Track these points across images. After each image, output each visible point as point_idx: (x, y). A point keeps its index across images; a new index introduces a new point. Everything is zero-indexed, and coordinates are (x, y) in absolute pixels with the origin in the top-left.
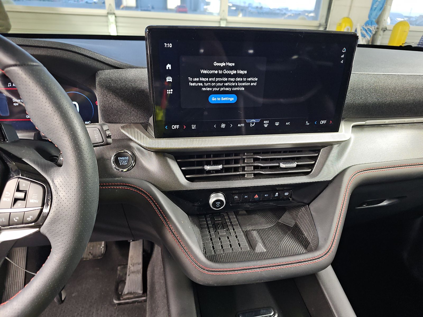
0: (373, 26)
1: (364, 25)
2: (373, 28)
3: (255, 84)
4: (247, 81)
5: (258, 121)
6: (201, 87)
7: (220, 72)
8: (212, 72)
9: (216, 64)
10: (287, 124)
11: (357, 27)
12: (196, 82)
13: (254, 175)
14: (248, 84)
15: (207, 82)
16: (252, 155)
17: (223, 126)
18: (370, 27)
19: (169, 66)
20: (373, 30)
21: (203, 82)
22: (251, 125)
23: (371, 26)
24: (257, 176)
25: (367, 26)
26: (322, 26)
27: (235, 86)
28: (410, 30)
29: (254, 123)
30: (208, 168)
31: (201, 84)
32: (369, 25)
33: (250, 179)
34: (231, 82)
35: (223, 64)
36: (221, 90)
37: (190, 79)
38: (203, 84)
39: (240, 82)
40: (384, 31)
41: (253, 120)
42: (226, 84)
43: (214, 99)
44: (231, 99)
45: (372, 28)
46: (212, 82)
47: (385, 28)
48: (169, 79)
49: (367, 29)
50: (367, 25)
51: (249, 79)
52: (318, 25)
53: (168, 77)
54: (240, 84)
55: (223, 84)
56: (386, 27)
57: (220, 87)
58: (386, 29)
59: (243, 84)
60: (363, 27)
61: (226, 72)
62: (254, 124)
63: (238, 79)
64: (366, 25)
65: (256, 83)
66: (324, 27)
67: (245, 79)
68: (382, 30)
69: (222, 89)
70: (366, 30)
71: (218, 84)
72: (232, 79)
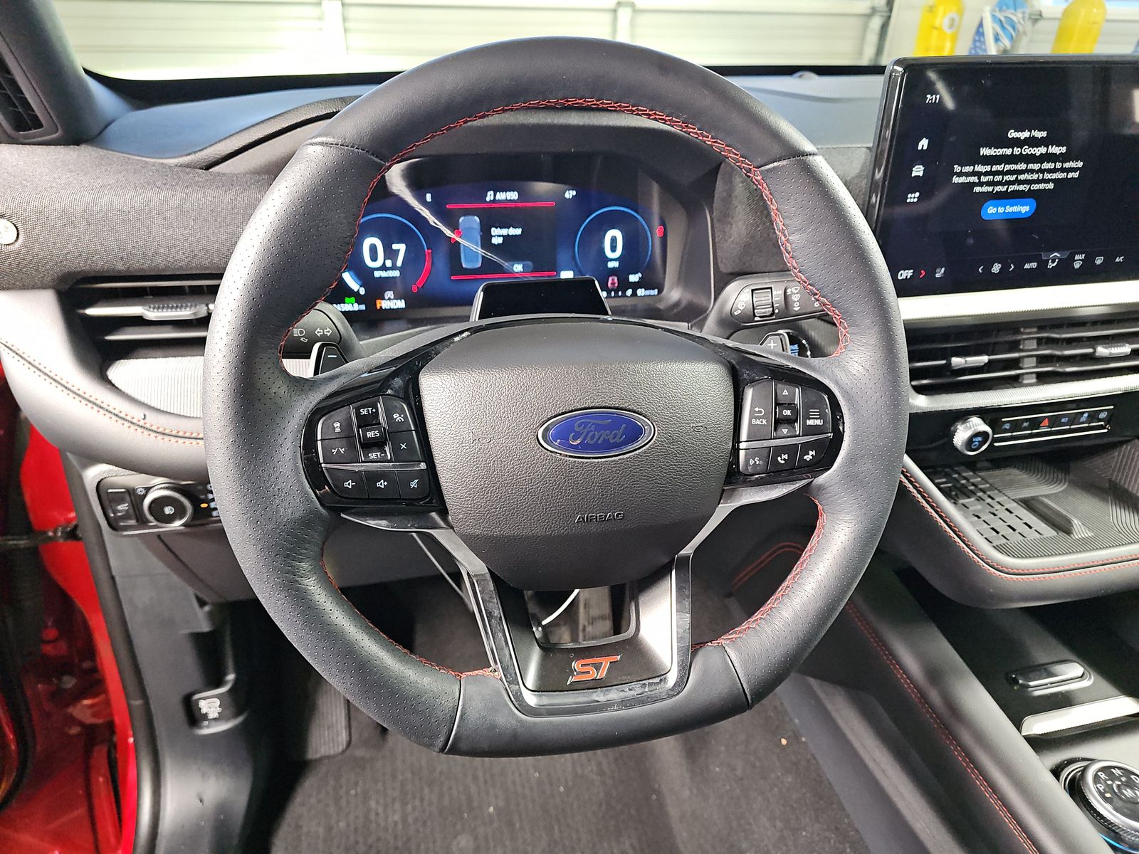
0: (1019, 10)
1: (997, 9)
2: (1020, 15)
3: (1076, 175)
4: (1063, 170)
5: (1065, 256)
6: (975, 184)
7: (1017, 151)
8: (1001, 152)
9: (1012, 134)
10: (1117, 260)
11: (984, 15)
12: (967, 174)
13: (1037, 378)
14: (1063, 175)
15: (986, 174)
16: (1035, 333)
17: (996, 268)
18: (1012, 13)
19: (924, 144)
20: (1019, 22)
21: (979, 174)
22: (1050, 263)
23: (1015, 10)
24: (1043, 378)
25: (1004, 11)
26: (879, 14)
27: (1038, 181)
28: (1108, 17)
29: (1057, 260)
30: (957, 361)
31: (975, 179)
32: (1008, 8)
33: (1031, 385)
34: (1032, 171)
35: (1026, 134)
36: (1009, 190)
37: (957, 168)
38: (979, 179)
39: (1050, 171)
40: (1035, 21)
41: (1056, 254)
42: (1022, 177)
43: (992, 211)
44: (1023, 209)
45: (1015, 15)
46: (998, 173)
47: (1037, 15)
48: (918, 171)
49: (1003, 19)
50: (1005, 8)
51: (1067, 165)
52: (868, 11)
53: (917, 167)
54: (1047, 176)
55: (1017, 178)
56: (1040, 11)
57: (1009, 183)
58: (1041, 15)
59: (1055, 176)
60: (995, 14)
61: (1027, 150)
62: (1056, 263)
63: (1046, 166)
64: (1001, 10)
65: (1078, 173)
66: (883, 16)
67: (1059, 165)
68: (1030, 18)
69: (1012, 188)
70: (1001, 21)
71: (1007, 177)
72: (1036, 167)
